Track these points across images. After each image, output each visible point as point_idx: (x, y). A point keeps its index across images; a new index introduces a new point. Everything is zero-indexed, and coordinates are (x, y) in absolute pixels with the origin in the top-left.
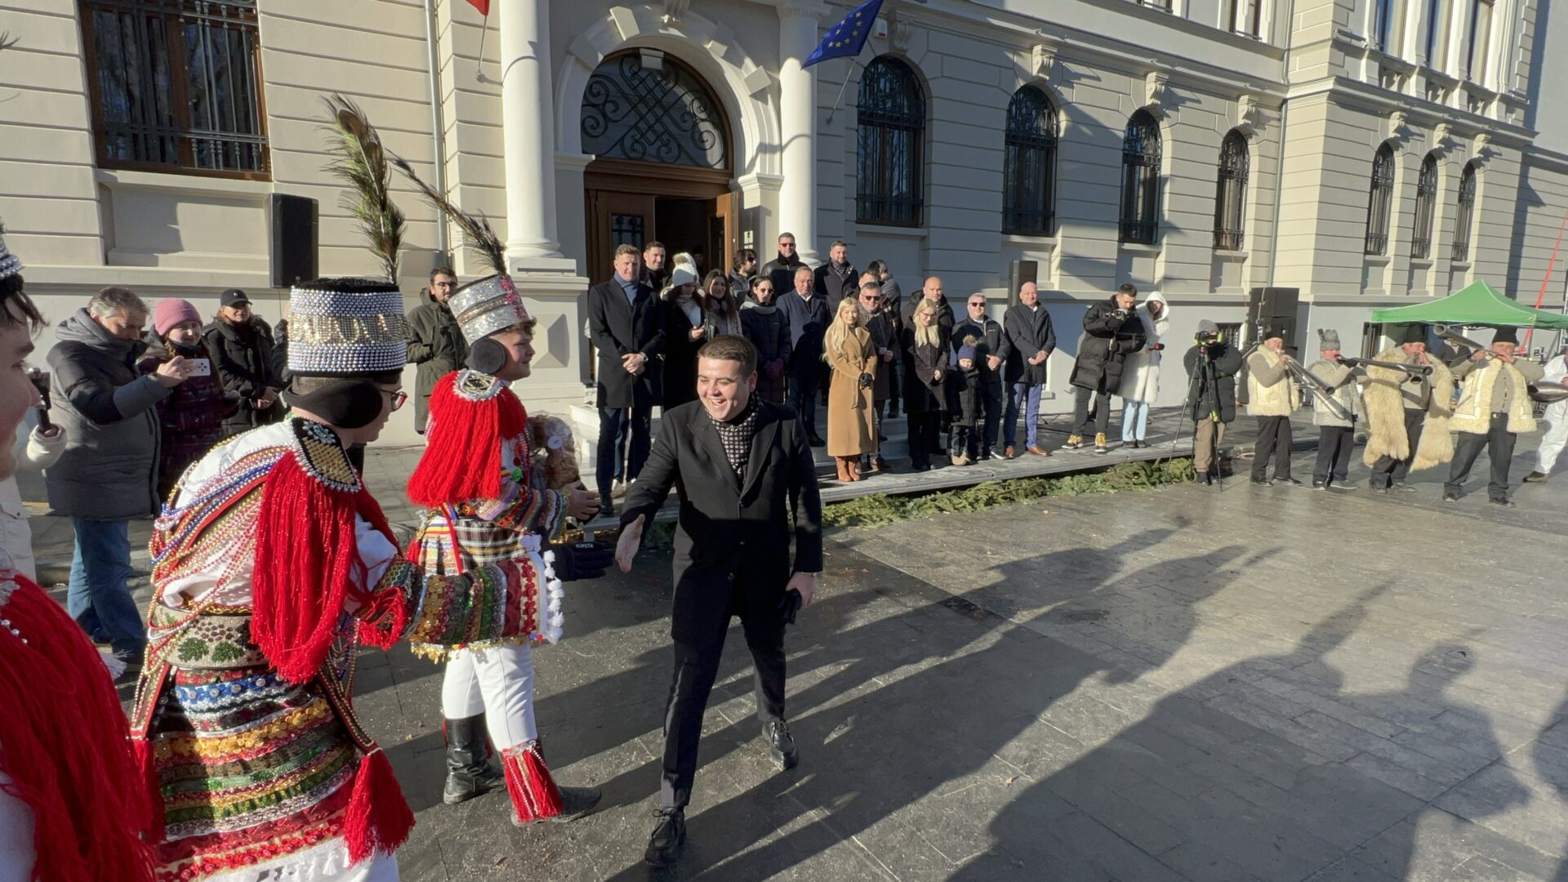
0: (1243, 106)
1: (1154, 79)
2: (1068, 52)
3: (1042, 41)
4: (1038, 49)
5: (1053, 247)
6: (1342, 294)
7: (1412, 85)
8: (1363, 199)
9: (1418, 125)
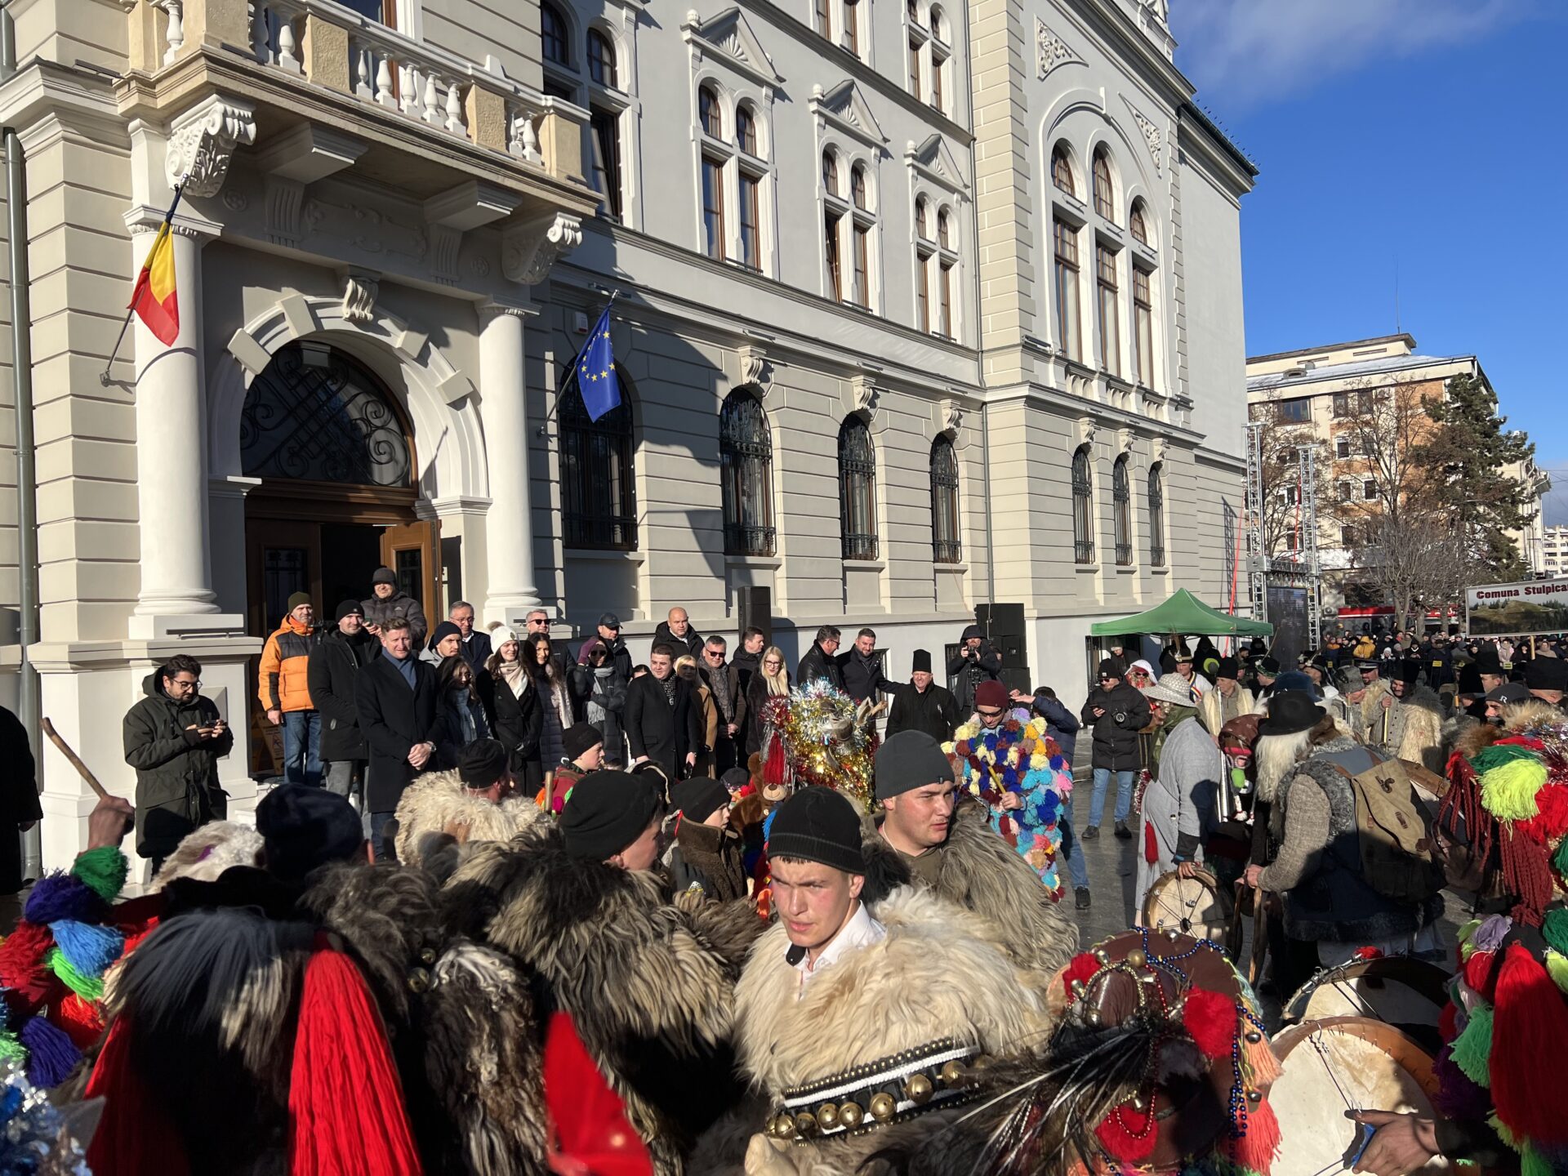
0: (945, 410)
1: (862, 382)
2: (775, 353)
3: (749, 341)
4: (746, 349)
5: (777, 567)
6: (1061, 606)
7: (1094, 389)
8: (1067, 506)
9: (1107, 428)
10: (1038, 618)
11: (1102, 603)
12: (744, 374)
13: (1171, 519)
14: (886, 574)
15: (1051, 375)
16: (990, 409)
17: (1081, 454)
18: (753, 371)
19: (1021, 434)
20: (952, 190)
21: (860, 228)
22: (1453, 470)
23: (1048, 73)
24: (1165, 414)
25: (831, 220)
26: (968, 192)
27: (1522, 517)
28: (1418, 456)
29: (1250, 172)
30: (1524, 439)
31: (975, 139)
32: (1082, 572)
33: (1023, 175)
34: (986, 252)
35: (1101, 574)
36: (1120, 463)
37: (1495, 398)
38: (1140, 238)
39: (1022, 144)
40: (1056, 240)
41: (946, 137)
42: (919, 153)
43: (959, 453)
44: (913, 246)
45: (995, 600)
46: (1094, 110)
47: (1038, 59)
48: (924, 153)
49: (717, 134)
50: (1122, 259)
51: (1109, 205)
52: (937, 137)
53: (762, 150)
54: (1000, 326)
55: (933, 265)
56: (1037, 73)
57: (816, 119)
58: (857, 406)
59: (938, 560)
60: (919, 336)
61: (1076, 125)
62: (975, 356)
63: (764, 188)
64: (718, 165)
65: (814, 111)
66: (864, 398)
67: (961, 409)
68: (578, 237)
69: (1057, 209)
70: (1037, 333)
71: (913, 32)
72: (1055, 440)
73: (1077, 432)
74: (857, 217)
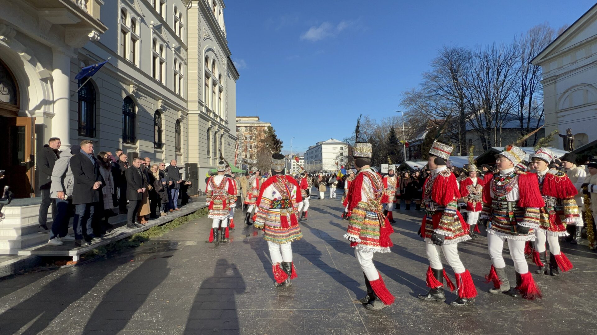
0: (180, 114)
1: (161, 102)
2: (139, 89)
3: (133, 84)
4: (132, 86)
5: (136, 148)
6: (204, 165)
7: (212, 115)
8: (206, 141)
9: (213, 125)
10: (200, 168)
11: (211, 165)
12: (131, 93)
13: (224, 148)
14: (164, 153)
15: (204, 110)
16: (189, 115)
17: (209, 130)
18: (133, 92)
19: (197, 122)
20: (183, 60)
21: (161, 63)
22: (267, 144)
23: (205, 39)
24: (224, 123)
25: (154, 58)
26: (186, 61)
28: (262, 141)
29: (239, 75)
31: (188, 49)
32: (208, 158)
33: (200, 61)
34: (190, 77)
35: (211, 158)
36: (215, 133)
37: (275, 131)
38: (220, 83)
39: (200, 54)
40: (205, 79)
41: (182, 46)
42: (176, 48)
43: (181, 124)
44: (173, 71)
45: (189, 162)
46: (213, 51)
47: (203, 35)
48: (177, 48)
49: (125, 24)
50: (217, 87)
51: (215, 74)
52: (180, 45)
53: (137, 33)
54: (193, 95)
55: (177, 77)
56: (203, 38)
57: (152, 30)
58: (159, 108)
59: (176, 151)
60: (174, 93)
61: (210, 54)
62: (186, 101)
63: (137, 43)
64: (124, 32)
65: (151, 28)
66: (161, 106)
67: (183, 114)
68: (99, 38)
69: (205, 71)
70: (201, 99)
71: (175, 18)
72: (204, 125)
73: (208, 124)
74: (160, 59)
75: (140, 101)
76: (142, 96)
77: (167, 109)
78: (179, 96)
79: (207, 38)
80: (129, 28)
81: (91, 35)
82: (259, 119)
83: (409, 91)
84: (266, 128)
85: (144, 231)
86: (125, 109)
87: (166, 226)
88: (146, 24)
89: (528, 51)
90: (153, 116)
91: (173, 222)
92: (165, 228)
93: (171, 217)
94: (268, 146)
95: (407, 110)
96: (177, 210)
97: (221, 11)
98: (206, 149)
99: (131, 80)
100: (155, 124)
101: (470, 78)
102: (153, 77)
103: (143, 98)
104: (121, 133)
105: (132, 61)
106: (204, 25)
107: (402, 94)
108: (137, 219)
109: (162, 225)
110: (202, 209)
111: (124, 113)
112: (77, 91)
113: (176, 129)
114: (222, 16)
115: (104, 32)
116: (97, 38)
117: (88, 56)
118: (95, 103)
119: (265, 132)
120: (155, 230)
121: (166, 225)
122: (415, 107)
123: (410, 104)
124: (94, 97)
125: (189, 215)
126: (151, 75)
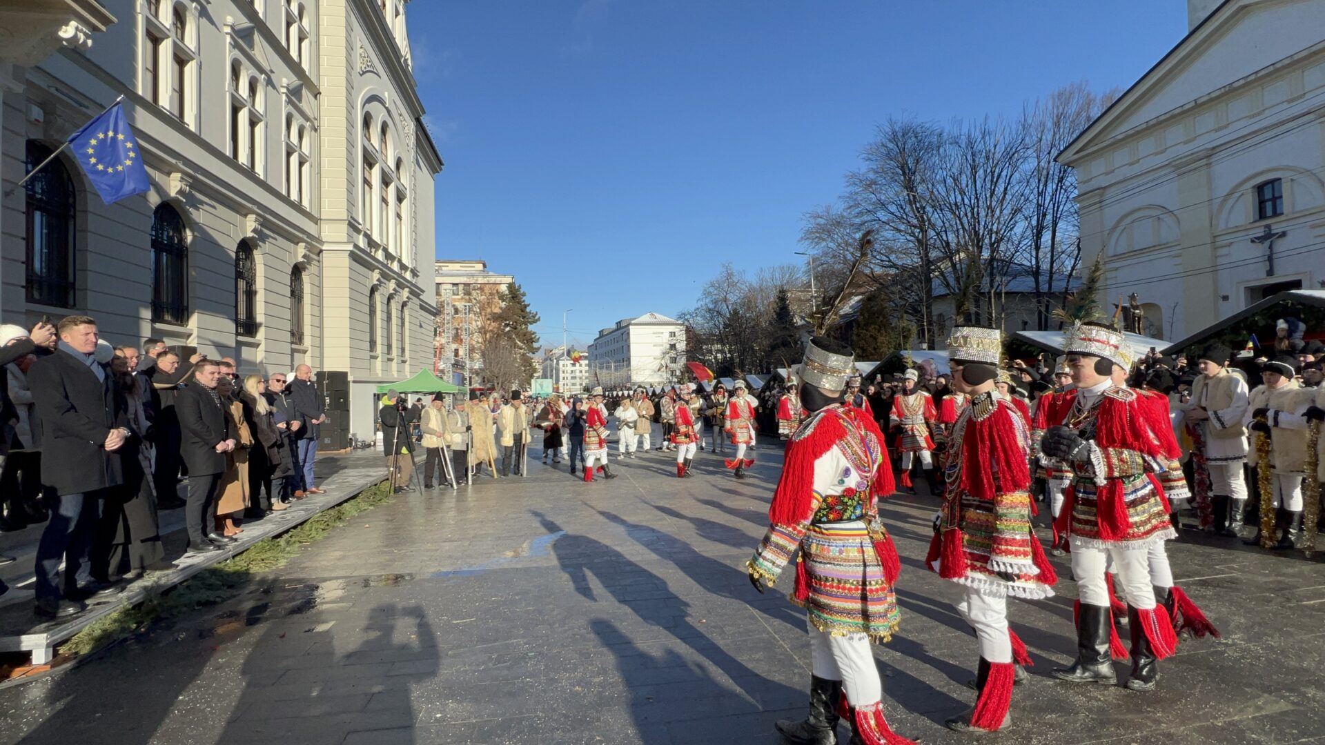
1: (254, 219)
2: (196, 184)
3: (179, 170)
4: (176, 176)
5: (189, 336)
6: (363, 375)
7: (380, 255)
8: (367, 319)
9: (384, 278)
10: (354, 382)
11: (380, 375)
12: (173, 193)
13: (410, 333)
14: (262, 347)
15: (362, 242)
16: (325, 254)
17: (373, 290)
18: (181, 192)
19: (347, 272)
20: (307, 119)
21: (253, 124)
22: (507, 325)
23: (364, 73)
24: (408, 275)
25: (235, 111)
26: (316, 123)
27: (535, 349)
28: (496, 318)
29: (441, 164)
30: (536, 314)
31: (320, 93)
32: (372, 357)
33: (350, 124)
34: (325, 161)
35: (379, 359)
36: (390, 298)
37: (524, 295)
38: (399, 179)
39: (350, 106)
40: (364, 168)
41: (304, 85)
42: (290, 88)
43: (306, 277)
44: (284, 144)
45: (326, 369)
46: (382, 102)
47: (359, 62)
48: (293, 89)
49: (156, 16)
50: (392, 189)
51: (386, 157)
52: (301, 82)
53: (190, 41)
54: (333, 205)
55: (294, 159)
56: (359, 70)
57: (228, 39)
58: (250, 234)
59: (292, 343)
60: (286, 200)
61: (374, 107)
62: (316, 220)
63: (190, 69)
64: (155, 38)
65: (227, 33)
66: (255, 231)
67: (309, 251)
68: (90, 42)
69: (365, 149)
70: (354, 216)
71: (288, 14)
72: (361, 279)
73: (372, 276)
74: (251, 113)
75: (199, 216)
76: (202, 203)
77: (268, 236)
78: (298, 207)
79: (368, 69)
80: (168, 27)
81: (67, 32)
82: (485, 266)
83: (820, 211)
84: (504, 289)
85: (234, 557)
86: (156, 235)
87: (291, 537)
88: (212, 22)
89: (1048, 137)
90: (234, 255)
91: (307, 526)
92: (288, 542)
93: (303, 513)
94: (508, 329)
95: (815, 251)
96: (313, 492)
97: (401, 10)
98: (367, 338)
99: (174, 161)
100: (239, 275)
101: (941, 188)
102: (231, 157)
103: (206, 207)
104: (149, 295)
105: (176, 113)
106: (361, 38)
107: (804, 217)
108: (213, 524)
109: (279, 536)
110: (376, 485)
111: (156, 245)
112: (22, 181)
113: (291, 286)
114: (401, 18)
115: (104, 28)
116: (85, 42)
117: (53, 90)
118: (74, 217)
119: (502, 297)
120: (262, 550)
121: (290, 533)
122: (831, 245)
123: (820, 238)
124: (71, 200)
125: (345, 504)
126: (228, 152)
